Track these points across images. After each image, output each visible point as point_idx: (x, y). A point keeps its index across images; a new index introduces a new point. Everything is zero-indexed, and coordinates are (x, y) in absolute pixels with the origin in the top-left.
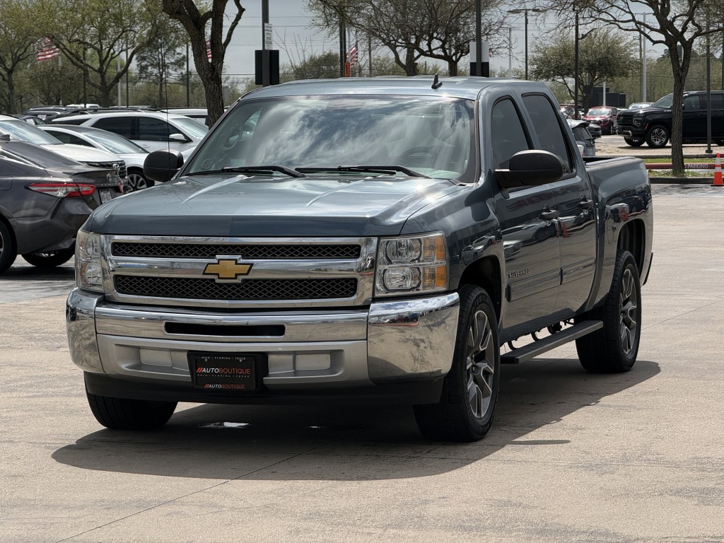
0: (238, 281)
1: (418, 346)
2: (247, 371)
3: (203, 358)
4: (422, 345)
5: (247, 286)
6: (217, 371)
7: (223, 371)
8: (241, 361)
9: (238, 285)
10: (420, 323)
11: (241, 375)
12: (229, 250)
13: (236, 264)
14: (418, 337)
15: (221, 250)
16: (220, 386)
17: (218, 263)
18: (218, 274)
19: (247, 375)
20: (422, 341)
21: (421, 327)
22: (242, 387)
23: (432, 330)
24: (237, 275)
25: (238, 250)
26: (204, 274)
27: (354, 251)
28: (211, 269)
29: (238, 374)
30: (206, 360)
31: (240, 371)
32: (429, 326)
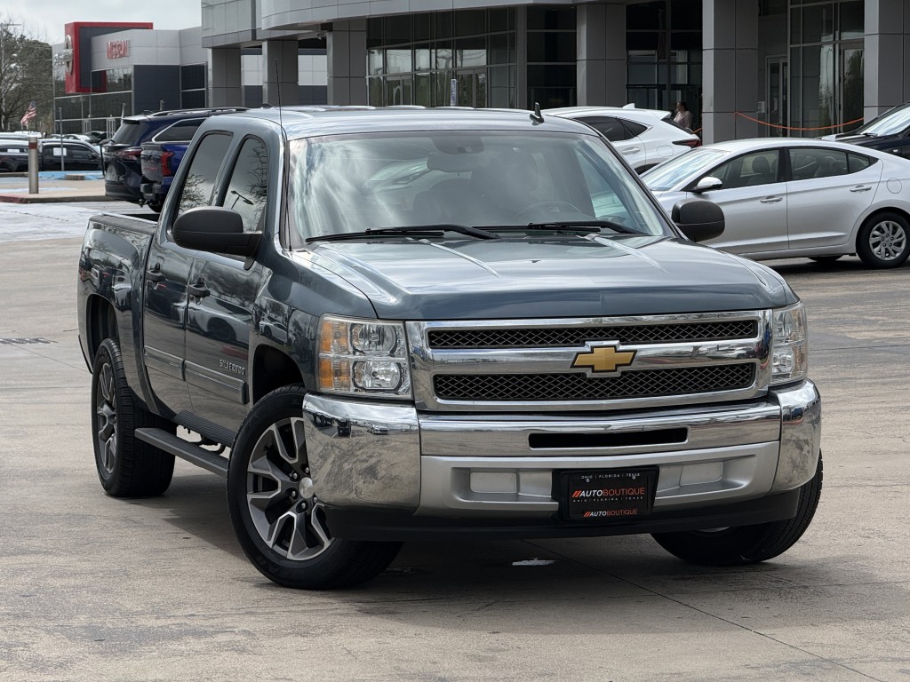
0: (618, 374)
1: (802, 449)
2: (641, 491)
3: (583, 477)
4: (806, 448)
5: (625, 380)
6: (600, 493)
7: (608, 493)
8: (634, 478)
9: (613, 380)
10: (805, 419)
11: (632, 496)
12: (601, 334)
13: (616, 351)
14: (802, 437)
15: (589, 335)
16: (604, 513)
17: (592, 352)
18: (592, 367)
19: (640, 496)
20: (806, 442)
21: (806, 424)
22: (635, 512)
23: (815, 427)
24: (617, 366)
25: (612, 334)
26: (573, 366)
27: (748, 328)
28: (581, 360)
29: (629, 496)
30: (588, 480)
31: (631, 491)
32: (812, 422)
